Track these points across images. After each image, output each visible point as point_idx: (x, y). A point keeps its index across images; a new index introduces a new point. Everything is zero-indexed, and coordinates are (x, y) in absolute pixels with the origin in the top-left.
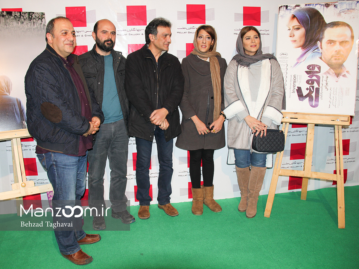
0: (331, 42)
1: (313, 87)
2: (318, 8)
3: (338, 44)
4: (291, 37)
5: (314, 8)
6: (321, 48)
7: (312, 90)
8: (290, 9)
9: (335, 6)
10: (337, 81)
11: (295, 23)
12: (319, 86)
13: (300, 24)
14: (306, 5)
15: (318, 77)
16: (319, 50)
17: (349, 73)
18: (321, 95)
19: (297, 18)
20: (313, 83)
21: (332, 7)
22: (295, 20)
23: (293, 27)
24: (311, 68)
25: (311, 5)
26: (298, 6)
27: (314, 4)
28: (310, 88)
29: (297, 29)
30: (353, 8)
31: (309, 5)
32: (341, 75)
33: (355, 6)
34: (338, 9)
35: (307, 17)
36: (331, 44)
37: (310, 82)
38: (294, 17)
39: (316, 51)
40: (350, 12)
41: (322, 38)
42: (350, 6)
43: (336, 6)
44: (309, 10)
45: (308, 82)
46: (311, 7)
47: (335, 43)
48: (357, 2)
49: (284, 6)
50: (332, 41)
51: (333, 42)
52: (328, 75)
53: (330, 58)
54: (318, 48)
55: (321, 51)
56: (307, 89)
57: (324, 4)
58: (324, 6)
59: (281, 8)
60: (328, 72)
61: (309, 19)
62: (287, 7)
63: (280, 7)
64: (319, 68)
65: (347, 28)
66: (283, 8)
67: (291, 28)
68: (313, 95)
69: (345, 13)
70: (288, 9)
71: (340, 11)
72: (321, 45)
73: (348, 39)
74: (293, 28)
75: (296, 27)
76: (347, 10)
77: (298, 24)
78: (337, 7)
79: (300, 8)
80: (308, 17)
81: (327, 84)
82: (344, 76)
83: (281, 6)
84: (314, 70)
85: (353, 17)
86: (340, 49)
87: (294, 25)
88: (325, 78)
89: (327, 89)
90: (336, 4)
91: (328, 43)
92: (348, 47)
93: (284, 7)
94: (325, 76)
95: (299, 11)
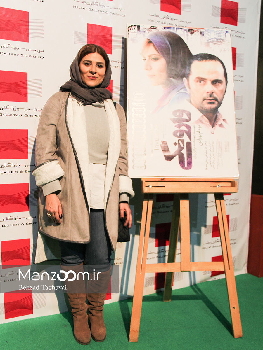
0: (201, 80)
1: (183, 141)
2: (180, 33)
3: (209, 83)
4: (147, 69)
5: (176, 33)
6: (190, 88)
7: (182, 146)
8: (143, 31)
9: (201, 33)
10: (213, 133)
11: (152, 51)
12: (190, 139)
13: (159, 53)
14: (165, 28)
15: (188, 127)
16: (186, 90)
17: (226, 122)
18: (194, 152)
19: (153, 44)
20: (181, 135)
21: (197, 34)
22: (151, 47)
23: (150, 56)
24: (178, 114)
25: (170, 29)
26: (154, 28)
27: (175, 28)
28: (179, 142)
29: (155, 59)
30: (223, 39)
31: (168, 28)
32: (216, 125)
33: (225, 36)
34: (206, 37)
35: (166, 44)
36: (200, 82)
37: (178, 134)
38: (150, 42)
39: (182, 91)
40: (220, 44)
41: (189, 74)
42: (219, 36)
43: (203, 33)
44: (169, 34)
45: (175, 134)
46: (171, 31)
47: (206, 82)
48: (226, 31)
49: (135, 26)
50: (202, 78)
51: (204, 81)
52: (201, 125)
53: (201, 101)
54: (184, 87)
55: (188, 91)
56: (175, 144)
57: (188, 29)
58: (188, 31)
59: (131, 29)
60: (200, 121)
61: (170, 46)
62: (139, 27)
63: (129, 27)
64: (189, 115)
65: (218, 63)
66: (133, 29)
67: (147, 58)
68: (185, 152)
69: (214, 44)
70: (141, 31)
71: (207, 41)
72: (189, 84)
73: (222, 78)
74: (150, 58)
75: (153, 57)
76: (215, 40)
77: (156, 53)
78: (203, 35)
79: (157, 31)
80: (168, 44)
81: (200, 137)
82: (221, 125)
83: (131, 26)
84: (182, 118)
85: (224, 50)
86: (212, 90)
87: (151, 54)
88: (197, 129)
89: (201, 144)
90: (202, 30)
91: (197, 81)
92: (222, 87)
93: (135, 28)
94: (197, 126)
95: (156, 35)
